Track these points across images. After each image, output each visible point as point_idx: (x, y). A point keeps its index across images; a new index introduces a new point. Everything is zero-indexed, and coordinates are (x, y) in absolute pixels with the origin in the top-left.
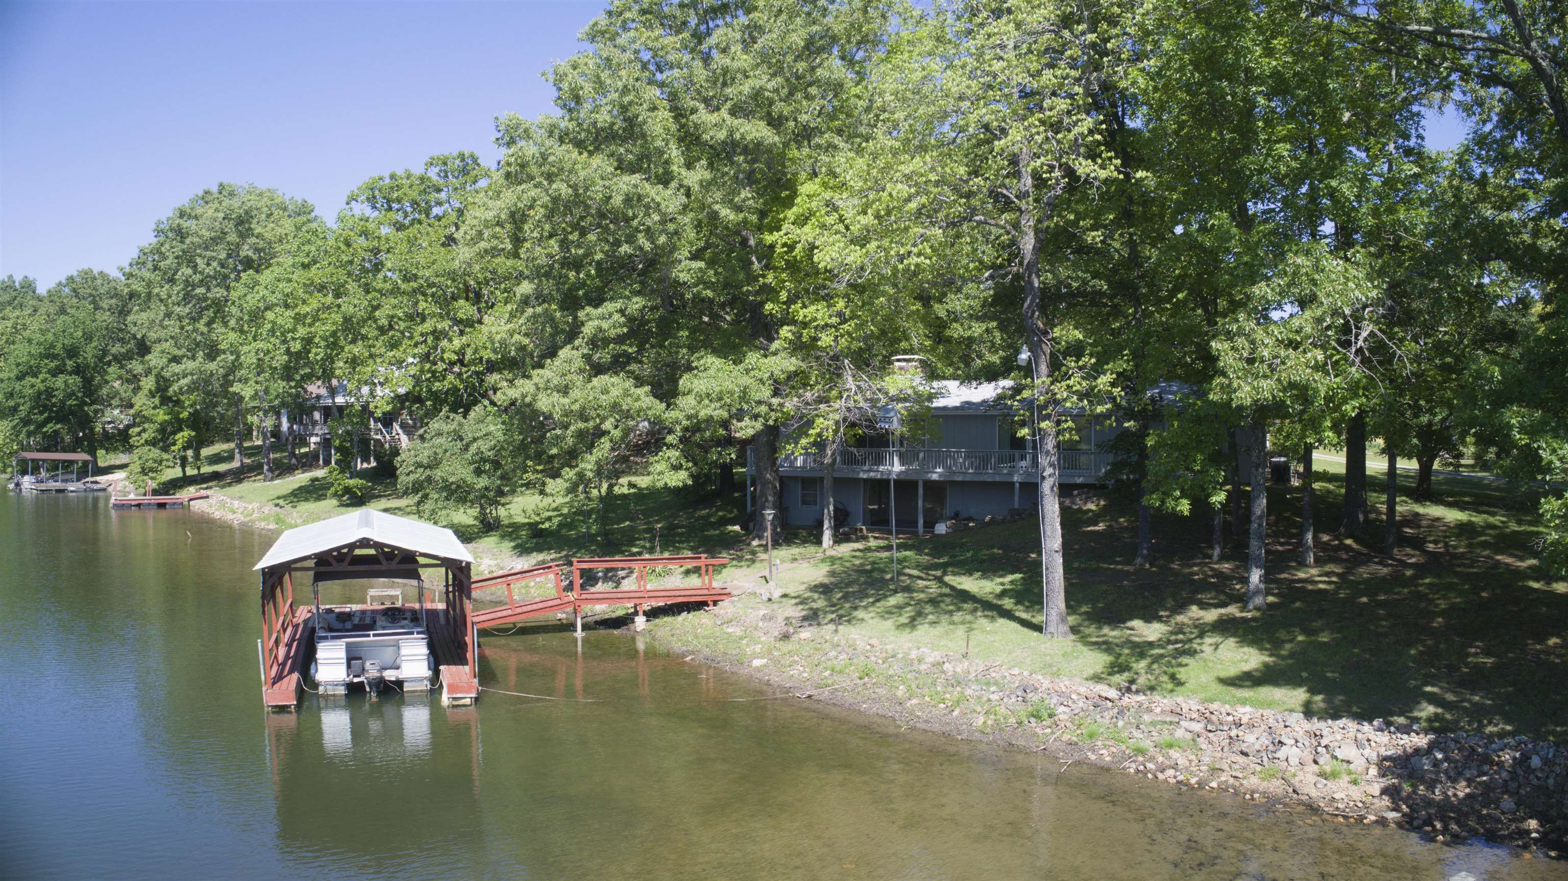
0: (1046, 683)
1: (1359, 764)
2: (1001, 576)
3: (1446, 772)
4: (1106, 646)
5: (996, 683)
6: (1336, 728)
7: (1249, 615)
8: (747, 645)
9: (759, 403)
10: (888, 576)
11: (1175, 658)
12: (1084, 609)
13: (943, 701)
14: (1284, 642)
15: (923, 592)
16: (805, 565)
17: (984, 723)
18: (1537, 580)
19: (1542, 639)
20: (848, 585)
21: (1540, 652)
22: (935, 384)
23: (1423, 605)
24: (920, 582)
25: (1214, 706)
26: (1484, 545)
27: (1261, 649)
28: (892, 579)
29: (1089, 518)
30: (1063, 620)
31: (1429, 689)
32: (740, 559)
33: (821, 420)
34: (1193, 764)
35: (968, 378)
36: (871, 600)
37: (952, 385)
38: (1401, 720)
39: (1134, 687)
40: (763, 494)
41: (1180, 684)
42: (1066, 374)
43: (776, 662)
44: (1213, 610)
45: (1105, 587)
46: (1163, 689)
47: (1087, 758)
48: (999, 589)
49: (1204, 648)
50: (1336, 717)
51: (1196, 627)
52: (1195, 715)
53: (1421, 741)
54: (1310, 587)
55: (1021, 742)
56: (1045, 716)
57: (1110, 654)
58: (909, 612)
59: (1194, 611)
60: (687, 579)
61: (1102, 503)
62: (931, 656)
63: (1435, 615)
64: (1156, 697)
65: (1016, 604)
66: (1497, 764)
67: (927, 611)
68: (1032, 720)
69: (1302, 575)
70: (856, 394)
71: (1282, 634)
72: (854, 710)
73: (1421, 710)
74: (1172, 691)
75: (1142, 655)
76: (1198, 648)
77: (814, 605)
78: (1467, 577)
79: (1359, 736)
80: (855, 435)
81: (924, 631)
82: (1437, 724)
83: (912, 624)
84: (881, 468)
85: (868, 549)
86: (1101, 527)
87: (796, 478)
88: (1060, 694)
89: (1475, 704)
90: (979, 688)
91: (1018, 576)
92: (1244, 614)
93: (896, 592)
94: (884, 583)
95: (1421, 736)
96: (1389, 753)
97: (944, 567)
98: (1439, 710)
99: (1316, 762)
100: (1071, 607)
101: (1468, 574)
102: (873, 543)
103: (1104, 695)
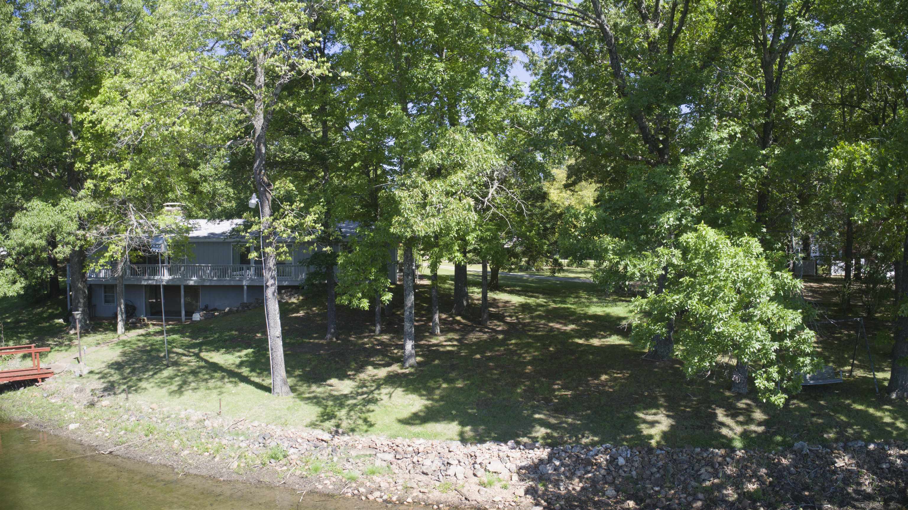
0: (279, 432)
1: (505, 474)
2: (239, 351)
3: (564, 473)
4: (316, 400)
5: (243, 434)
6: (484, 450)
7: (407, 371)
8: (66, 412)
9: (69, 234)
10: (162, 355)
11: (364, 406)
12: (297, 372)
13: (207, 450)
14: (434, 389)
15: (186, 365)
16: (106, 348)
17: (238, 466)
18: (580, 338)
19: (597, 377)
20: (135, 362)
21: (598, 385)
22: (191, 221)
23: (516, 358)
24: (184, 358)
25: (398, 441)
26: (540, 317)
27: (421, 395)
28: (165, 356)
29: (293, 308)
30: (285, 383)
31: (537, 416)
32: (60, 344)
33: (114, 246)
34: (392, 485)
35: (213, 217)
36: (151, 373)
37: (202, 222)
38: (525, 440)
39: (340, 431)
40: (77, 298)
41: (371, 425)
42: (283, 214)
43: (85, 424)
44: (383, 369)
45: (309, 356)
46: (360, 430)
47: (316, 488)
48: (238, 361)
49: (382, 396)
50: (482, 441)
51: (374, 381)
52: (386, 449)
53: (543, 453)
54: (441, 349)
55: (267, 479)
56: (281, 457)
57: (320, 406)
58: (178, 381)
59: (370, 370)
60: (24, 362)
61: (301, 298)
62: (197, 415)
63: (526, 364)
64: (357, 436)
65: (251, 371)
66: (596, 465)
67: (190, 380)
68: (272, 461)
69: (434, 341)
70: (137, 227)
71: (431, 384)
72: (143, 462)
73: (536, 432)
74: (367, 431)
75: (341, 406)
76: (378, 397)
77: (112, 379)
78: (537, 339)
79: (501, 454)
80: (137, 256)
81: (188, 395)
82: (550, 441)
83: (180, 390)
84: (156, 278)
85: (148, 334)
86: (301, 314)
87: (100, 286)
88: (289, 439)
89: (570, 425)
90: (231, 438)
91: (250, 351)
92: (404, 371)
93: (168, 366)
94: (160, 359)
95: (542, 450)
96: (523, 464)
97: (199, 345)
98: (549, 431)
99: (475, 475)
100: (289, 373)
101: (536, 336)
102: (152, 329)
103: (320, 438)
